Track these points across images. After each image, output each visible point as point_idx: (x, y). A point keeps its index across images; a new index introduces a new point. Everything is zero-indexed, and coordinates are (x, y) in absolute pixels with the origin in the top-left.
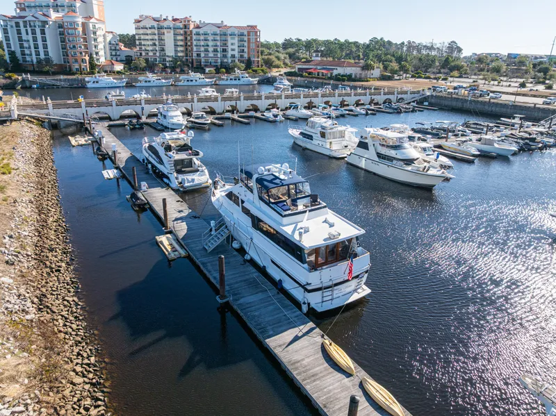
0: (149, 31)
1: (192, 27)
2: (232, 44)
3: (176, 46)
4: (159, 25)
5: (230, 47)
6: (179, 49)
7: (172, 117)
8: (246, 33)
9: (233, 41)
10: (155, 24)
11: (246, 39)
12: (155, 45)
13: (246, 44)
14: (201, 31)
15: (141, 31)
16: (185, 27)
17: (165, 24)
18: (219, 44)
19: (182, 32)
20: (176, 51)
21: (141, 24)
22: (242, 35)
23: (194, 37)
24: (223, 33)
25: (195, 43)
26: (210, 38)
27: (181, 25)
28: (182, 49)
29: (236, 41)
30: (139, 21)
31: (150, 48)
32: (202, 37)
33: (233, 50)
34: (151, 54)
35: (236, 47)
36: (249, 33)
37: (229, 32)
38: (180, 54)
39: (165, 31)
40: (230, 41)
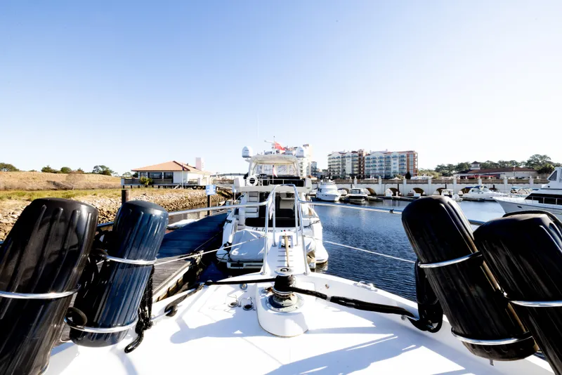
0: (336, 160)
1: (364, 155)
2: (394, 164)
3: (353, 167)
4: (343, 156)
5: (392, 166)
6: (355, 169)
7: (327, 190)
8: (405, 155)
9: (395, 162)
10: (340, 155)
11: (405, 159)
12: (339, 168)
13: (405, 163)
14: (371, 157)
15: (331, 161)
16: (360, 155)
17: (346, 155)
18: (384, 164)
19: (357, 158)
20: (353, 171)
21: (331, 157)
22: (403, 157)
23: (366, 161)
24: (387, 157)
25: (366, 165)
26: (377, 161)
27: (357, 154)
28: (357, 169)
29: (397, 161)
30: (330, 155)
31: (336, 170)
32: (371, 161)
33: (395, 167)
34: (336, 173)
35: (397, 165)
36: (408, 156)
37: (392, 155)
38: (356, 173)
39: (346, 159)
40: (392, 161)
